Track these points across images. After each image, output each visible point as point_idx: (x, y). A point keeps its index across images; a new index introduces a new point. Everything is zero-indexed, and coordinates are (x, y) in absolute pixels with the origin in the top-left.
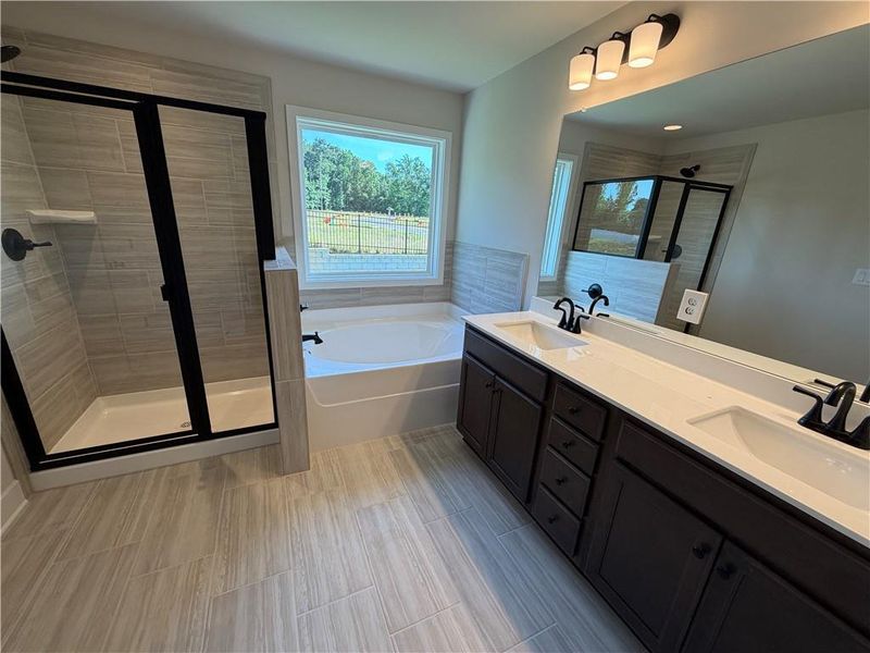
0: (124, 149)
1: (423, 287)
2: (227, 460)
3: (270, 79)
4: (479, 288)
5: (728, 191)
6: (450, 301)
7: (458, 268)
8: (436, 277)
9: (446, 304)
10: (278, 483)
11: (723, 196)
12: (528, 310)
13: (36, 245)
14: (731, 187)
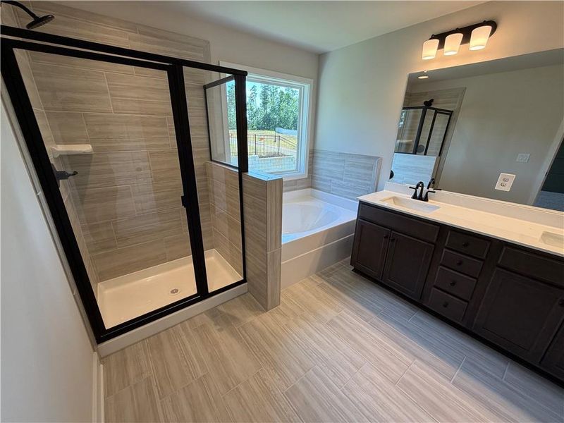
0: (111, 95)
1: (296, 180)
2: (221, 308)
3: (209, 43)
4: (337, 178)
5: (450, 113)
6: (311, 187)
7: (317, 166)
8: (304, 173)
9: (309, 190)
10: (266, 316)
11: (448, 116)
12: (382, 190)
13: (70, 175)
14: (452, 112)
